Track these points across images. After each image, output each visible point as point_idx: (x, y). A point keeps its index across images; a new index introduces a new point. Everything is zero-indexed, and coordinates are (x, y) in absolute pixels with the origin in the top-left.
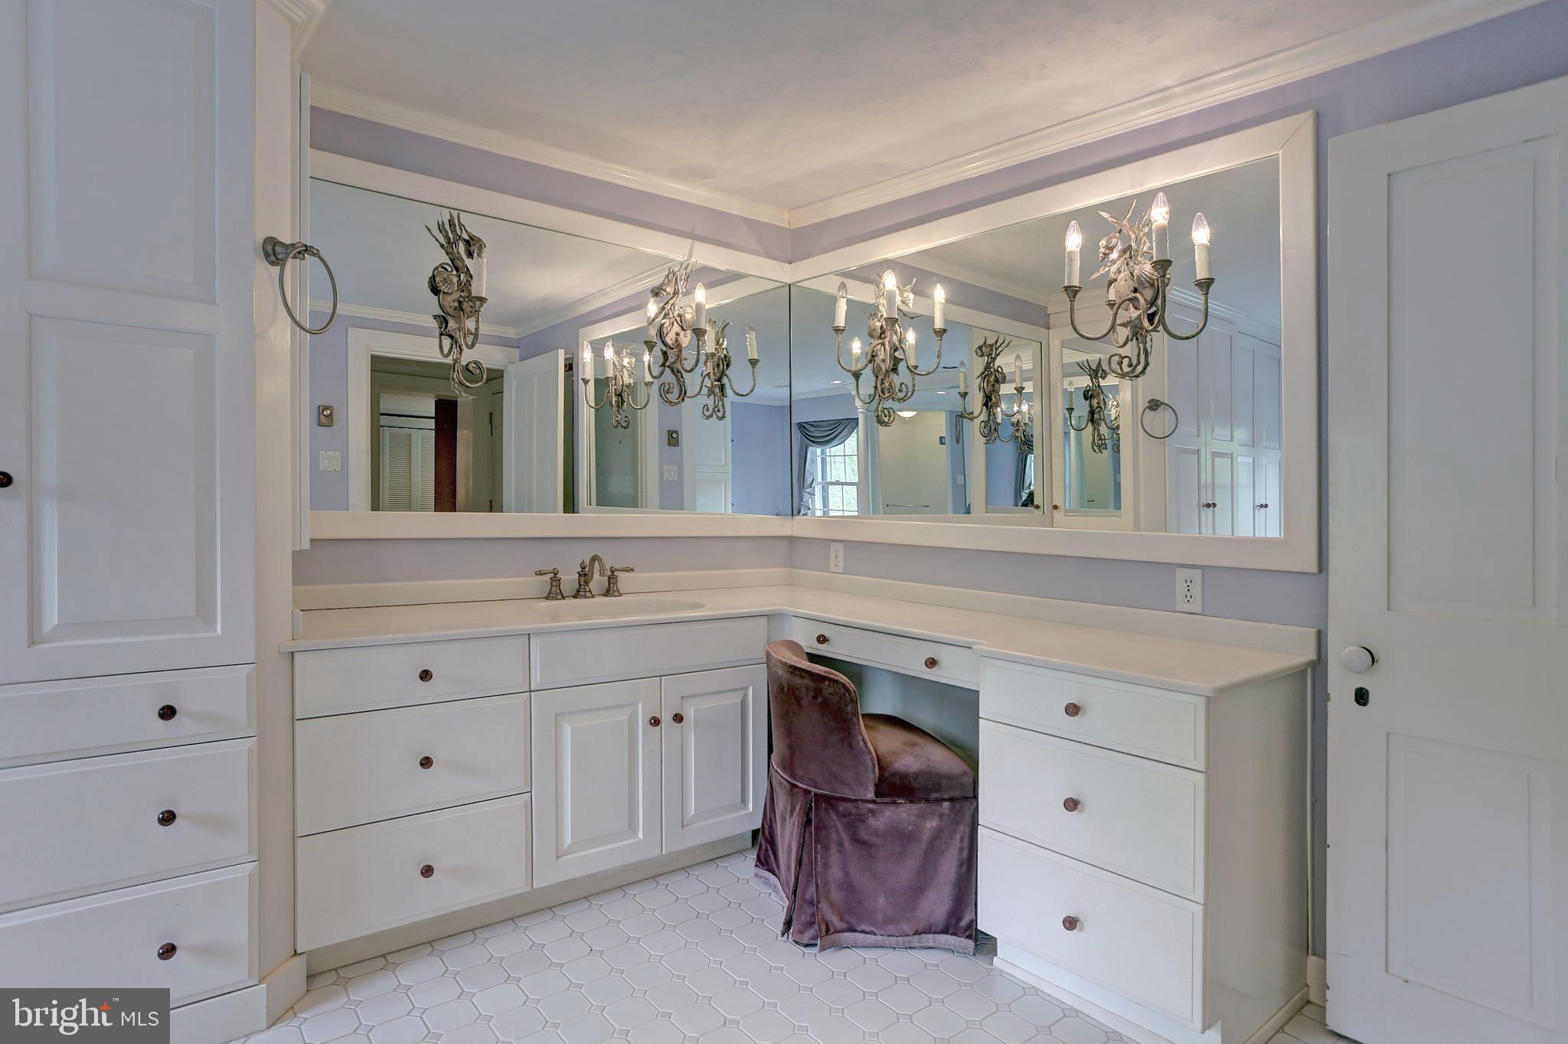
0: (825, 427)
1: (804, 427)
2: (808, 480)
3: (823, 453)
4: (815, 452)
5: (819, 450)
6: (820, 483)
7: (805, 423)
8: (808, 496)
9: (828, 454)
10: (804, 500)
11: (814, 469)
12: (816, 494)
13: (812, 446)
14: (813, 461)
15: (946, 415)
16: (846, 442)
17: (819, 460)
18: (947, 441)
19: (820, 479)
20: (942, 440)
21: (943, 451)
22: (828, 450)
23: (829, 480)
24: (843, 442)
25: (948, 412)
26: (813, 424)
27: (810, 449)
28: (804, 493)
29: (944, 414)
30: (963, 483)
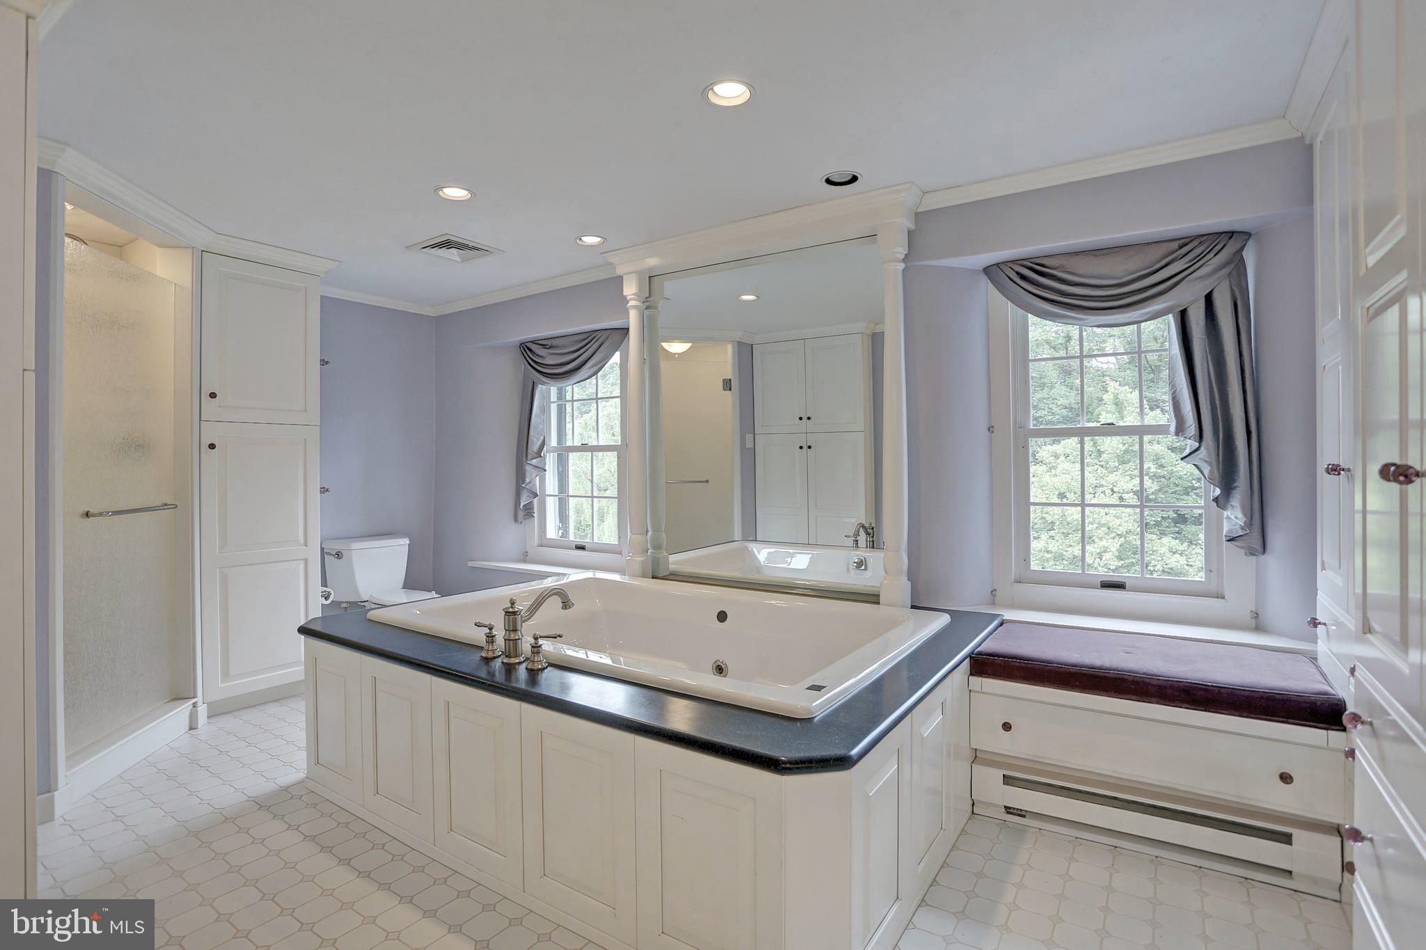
0: (565, 347)
1: (530, 350)
2: (534, 447)
3: (561, 396)
4: (548, 391)
5: (554, 391)
6: (554, 450)
7: (532, 342)
8: (535, 472)
9: (569, 397)
10: (528, 480)
11: (547, 427)
12: (547, 468)
13: (543, 383)
14: (545, 410)
15: (734, 348)
16: (599, 374)
17: (554, 408)
18: (734, 384)
19: (554, 443)
20: (727, 385)
21: (728, 402)
22: (569, 388)
23: (569, 443)
24: (596, 373)
25: (736, 344)
26: (544, 343)
27: (540, 389)
28: (528, 468)
29: (730, 348)
30: (752, 446)
